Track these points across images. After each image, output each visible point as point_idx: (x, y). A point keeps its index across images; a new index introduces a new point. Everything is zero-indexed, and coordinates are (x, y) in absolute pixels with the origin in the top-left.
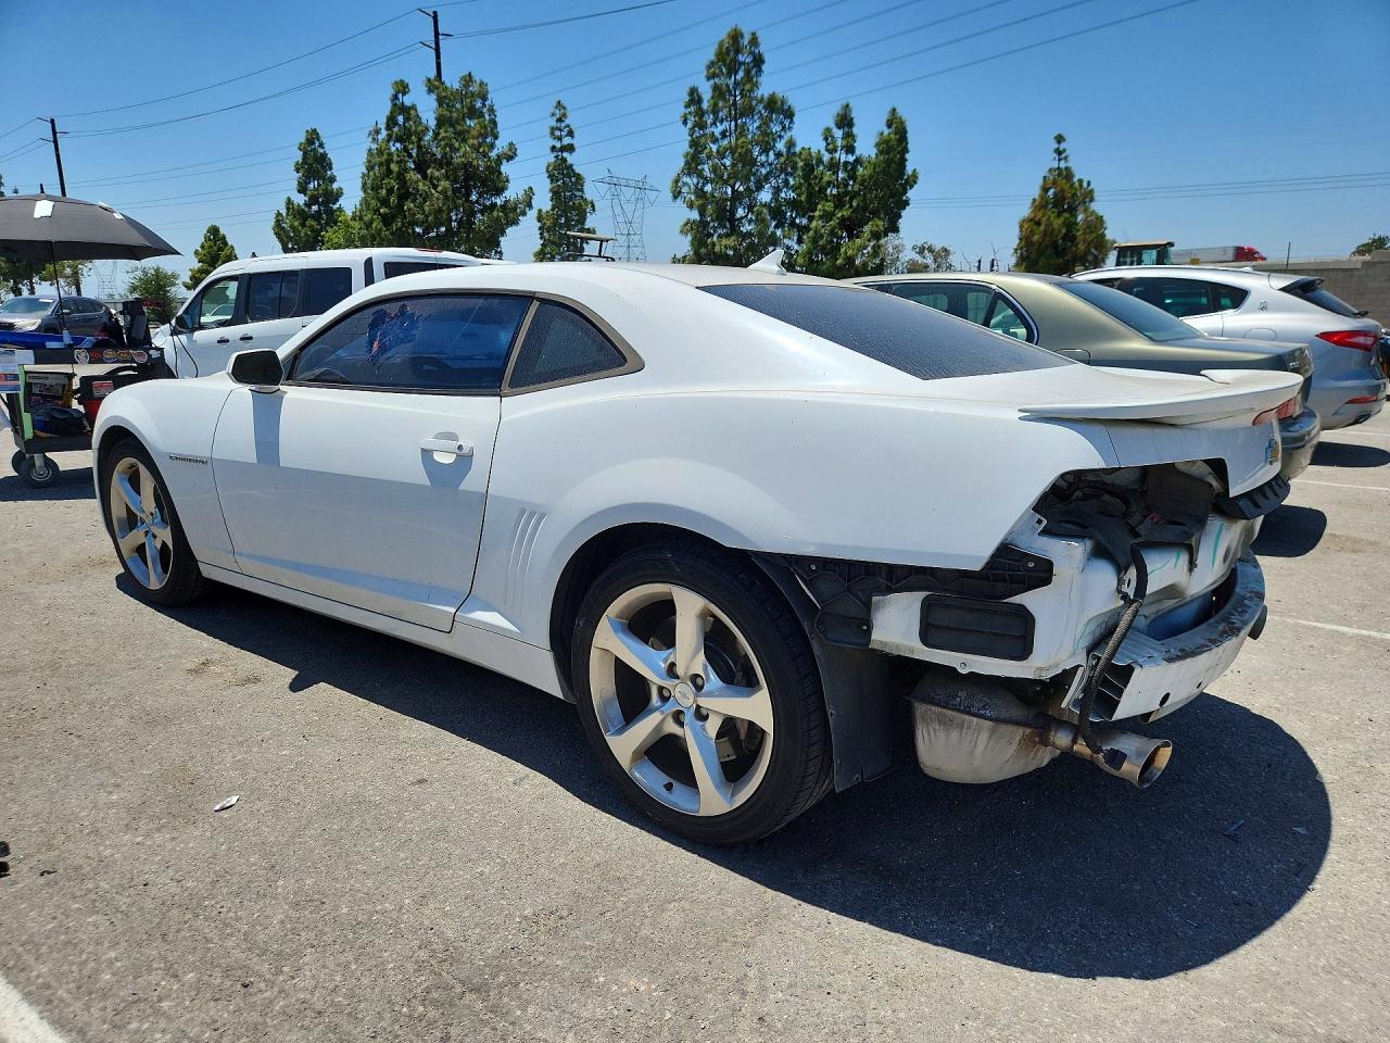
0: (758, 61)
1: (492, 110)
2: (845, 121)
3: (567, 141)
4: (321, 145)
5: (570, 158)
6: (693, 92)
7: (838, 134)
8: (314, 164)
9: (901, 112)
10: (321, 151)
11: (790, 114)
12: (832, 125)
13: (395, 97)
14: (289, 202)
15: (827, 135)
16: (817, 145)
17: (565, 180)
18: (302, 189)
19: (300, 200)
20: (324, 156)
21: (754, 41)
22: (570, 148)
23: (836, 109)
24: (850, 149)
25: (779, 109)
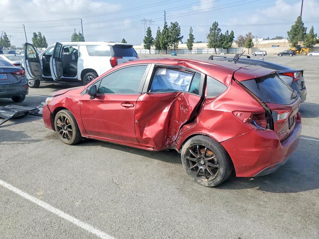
0: (218, 25)
1: (180, 26)
2: (227, 32)
3: (192, 31)
4: (150, 29)
5: (192, 33)
6: (211, 28)
7: (227, 33)
8: (149, 32)
9: (233, 31)
10: (150, 30)
11: (221, 30)
12: (226, 32)
13: (165, 24)
14: (145, 37)
15: (226, 33)
16: (225, 34)
17: (191, 36)
18: (147, 35)
19: (147, 36)
20: (151, 30)
21: (217, 23)
22: (192, 32)
23: (227, 30)
24: (228, 34)
25: (219, 29)
